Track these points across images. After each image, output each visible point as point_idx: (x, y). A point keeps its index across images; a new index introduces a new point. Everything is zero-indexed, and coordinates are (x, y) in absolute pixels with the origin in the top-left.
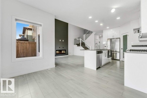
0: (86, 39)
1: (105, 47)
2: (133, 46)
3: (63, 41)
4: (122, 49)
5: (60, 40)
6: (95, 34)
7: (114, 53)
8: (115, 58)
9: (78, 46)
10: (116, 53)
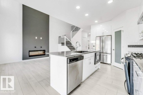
0: (72, 37)
1: (94, 46)
2: (129, 46)
3: (41, 38)
4: (114, 50)
5: (36, 38)
6: (83, 31)
7: (104, 55)
8: (105, 62)
9: (62, 45)
10: (106, 55)
